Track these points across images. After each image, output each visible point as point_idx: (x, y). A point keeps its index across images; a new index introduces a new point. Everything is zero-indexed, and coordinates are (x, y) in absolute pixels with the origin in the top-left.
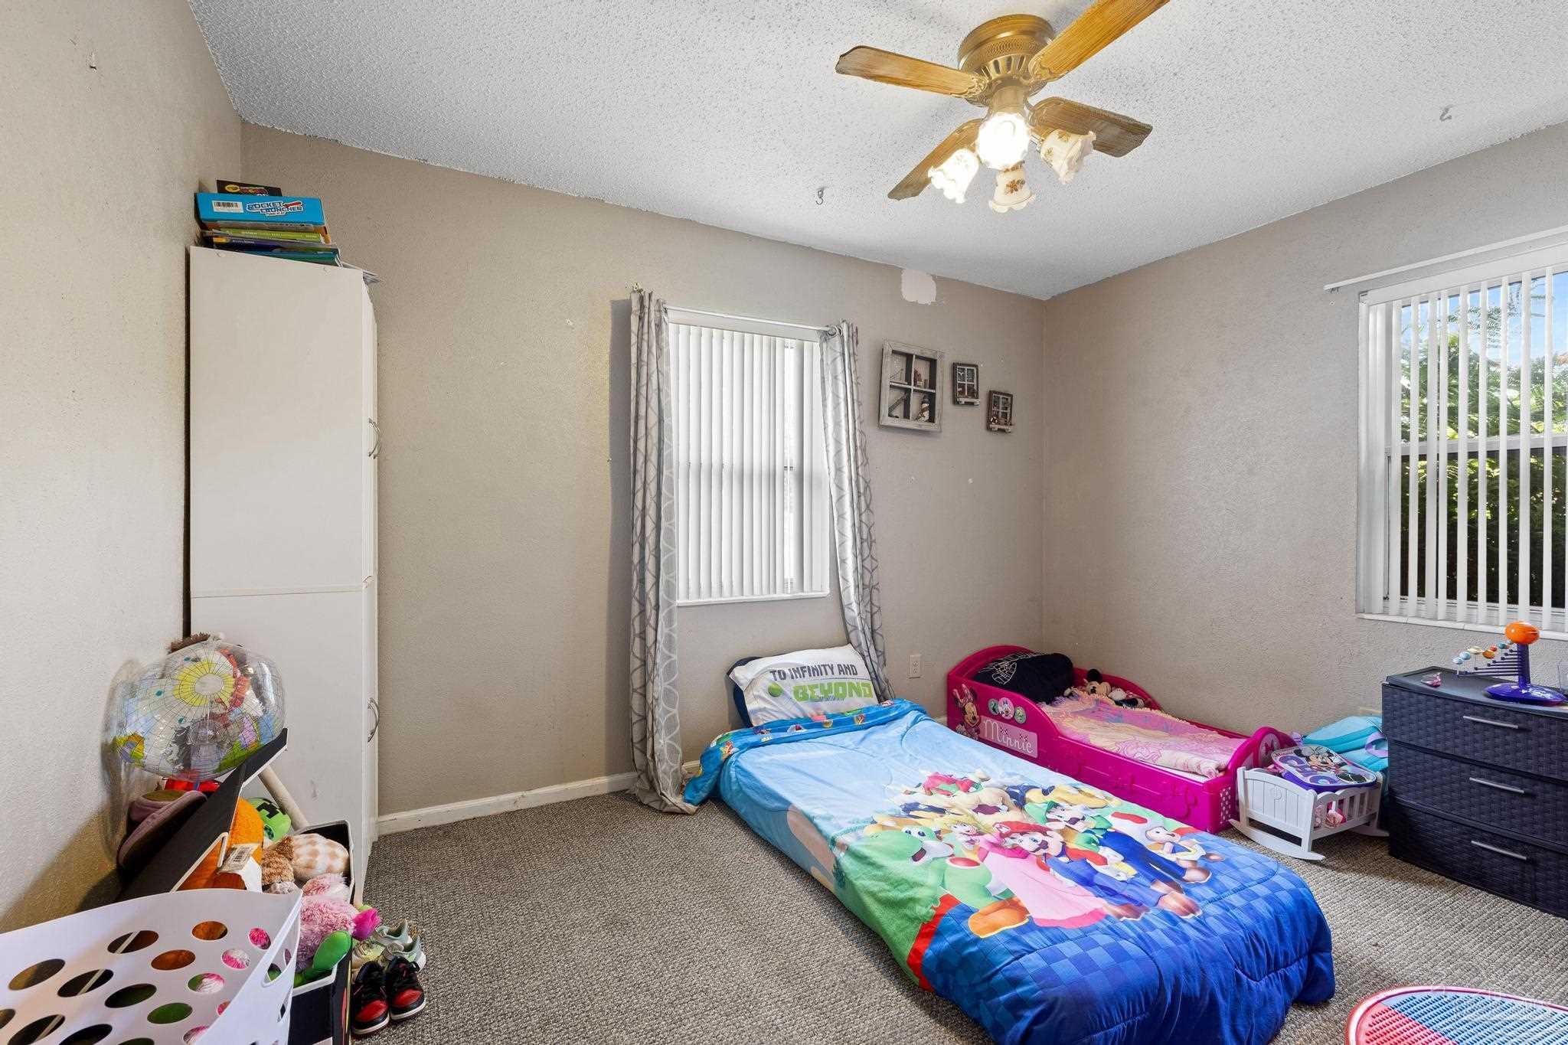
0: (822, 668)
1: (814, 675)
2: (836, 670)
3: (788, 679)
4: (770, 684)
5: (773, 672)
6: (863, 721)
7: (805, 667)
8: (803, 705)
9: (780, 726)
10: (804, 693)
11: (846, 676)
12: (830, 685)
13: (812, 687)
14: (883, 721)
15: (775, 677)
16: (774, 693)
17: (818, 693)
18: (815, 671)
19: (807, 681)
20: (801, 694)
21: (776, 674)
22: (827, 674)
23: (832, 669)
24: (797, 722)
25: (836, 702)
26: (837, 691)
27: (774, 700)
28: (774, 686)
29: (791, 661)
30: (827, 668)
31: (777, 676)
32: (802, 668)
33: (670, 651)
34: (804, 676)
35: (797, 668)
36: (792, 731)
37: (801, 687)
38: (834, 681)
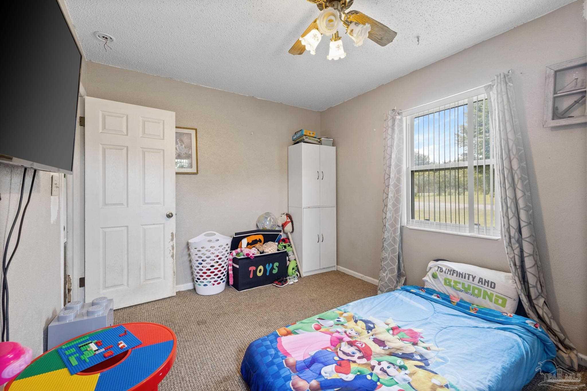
0: (467, 276)
1: (459, 277)
2: (477, 280)
3: (443, 273)
4: (434, 272)
5: (439, 267)
6: (476, 312)
7: (455, 271)
8: (448, 288)
9: (431, 292)
10: (449, 282)
11: (483, 286)
12: (469, 286)
13: (456, 282)
14: (490, 320)
15: (438, 269)
16: (434, 276)
17: (460, 286)
18: (460, 275)
19: (454, 278)
20: (447, 282)
21: (440, 268)
22: (468, 279)
23: (474, 278)
24: (439, 294)
25: (472, 297)
26: (473, 291)
27: (433, 279)
28: (435, 273)
29: (451, 266)
30: (471, 277)
31: (439, 270)
32: (454, 271)
33: (394, 244)
34: (453, 275)
35: (451, 270)
36: (434, 297)
37: (448, 279)
38: (472, 285)
